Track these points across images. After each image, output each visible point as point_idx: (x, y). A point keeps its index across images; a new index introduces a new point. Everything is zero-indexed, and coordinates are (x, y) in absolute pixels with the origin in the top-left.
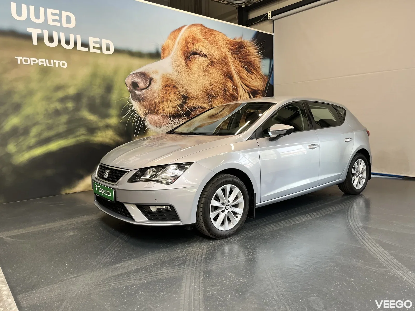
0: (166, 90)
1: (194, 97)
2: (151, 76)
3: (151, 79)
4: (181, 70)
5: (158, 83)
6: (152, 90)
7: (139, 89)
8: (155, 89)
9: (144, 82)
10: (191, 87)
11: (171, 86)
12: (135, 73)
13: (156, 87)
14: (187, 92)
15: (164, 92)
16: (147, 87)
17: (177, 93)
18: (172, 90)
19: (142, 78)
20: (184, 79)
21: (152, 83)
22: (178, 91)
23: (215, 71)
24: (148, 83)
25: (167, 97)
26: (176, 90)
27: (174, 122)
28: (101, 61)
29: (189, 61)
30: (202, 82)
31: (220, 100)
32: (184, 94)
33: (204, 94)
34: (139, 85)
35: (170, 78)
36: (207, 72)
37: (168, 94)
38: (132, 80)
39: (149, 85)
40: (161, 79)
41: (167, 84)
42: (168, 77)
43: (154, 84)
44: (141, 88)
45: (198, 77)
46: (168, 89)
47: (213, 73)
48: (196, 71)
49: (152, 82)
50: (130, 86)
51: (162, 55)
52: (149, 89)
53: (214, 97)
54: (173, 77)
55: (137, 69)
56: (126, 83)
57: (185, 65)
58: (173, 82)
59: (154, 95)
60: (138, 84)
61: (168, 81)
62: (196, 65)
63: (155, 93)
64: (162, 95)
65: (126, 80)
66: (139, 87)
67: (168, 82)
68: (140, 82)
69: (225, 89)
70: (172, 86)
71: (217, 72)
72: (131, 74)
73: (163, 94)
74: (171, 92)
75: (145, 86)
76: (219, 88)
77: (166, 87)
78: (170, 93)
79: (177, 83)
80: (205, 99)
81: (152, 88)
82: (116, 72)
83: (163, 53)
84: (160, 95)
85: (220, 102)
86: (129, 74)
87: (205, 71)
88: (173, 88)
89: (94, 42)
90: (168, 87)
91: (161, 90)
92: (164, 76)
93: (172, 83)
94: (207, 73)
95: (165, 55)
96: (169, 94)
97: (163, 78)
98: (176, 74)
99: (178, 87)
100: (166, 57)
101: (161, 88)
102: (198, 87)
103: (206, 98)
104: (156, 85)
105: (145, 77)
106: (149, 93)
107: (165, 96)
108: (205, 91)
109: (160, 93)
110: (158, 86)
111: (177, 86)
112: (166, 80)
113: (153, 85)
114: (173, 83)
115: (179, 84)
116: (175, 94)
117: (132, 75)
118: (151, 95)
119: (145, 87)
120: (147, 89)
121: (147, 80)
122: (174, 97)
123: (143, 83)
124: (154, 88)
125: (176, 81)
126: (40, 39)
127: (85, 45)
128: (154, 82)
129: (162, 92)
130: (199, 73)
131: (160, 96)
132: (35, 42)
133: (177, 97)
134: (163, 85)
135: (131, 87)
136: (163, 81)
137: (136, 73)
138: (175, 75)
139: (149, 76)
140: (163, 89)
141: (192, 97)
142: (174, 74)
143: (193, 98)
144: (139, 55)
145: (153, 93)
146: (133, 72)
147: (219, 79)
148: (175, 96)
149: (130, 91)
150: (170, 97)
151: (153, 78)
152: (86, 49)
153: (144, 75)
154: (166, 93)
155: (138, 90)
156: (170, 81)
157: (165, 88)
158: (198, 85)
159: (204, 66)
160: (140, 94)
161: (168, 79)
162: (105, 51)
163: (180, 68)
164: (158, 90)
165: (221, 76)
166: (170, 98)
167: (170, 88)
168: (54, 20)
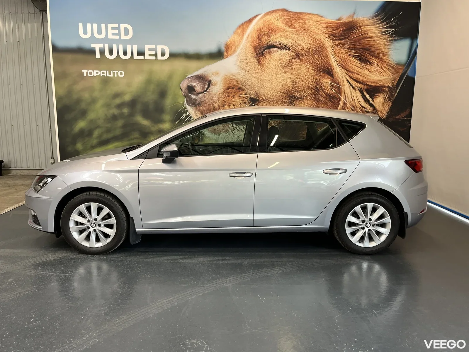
0: (229, 93)
1: (268, 100)
2: (210, 79)
3: (210, 82)
4: (249, 69)
5: (218, 86)
6: (210, 93)
7: (195, 93)
8: (215, 92)
9: (201, 86)
10: (263, 88)
11: (235, 88)
12: (191, 77)
13: (216, 90)
14: (256, 94)
15: (225, 95)
16: (205, 91)
17: (243, 96)
18: (236, 93)
19: (199, 81)
20: (253, 79)
21: (211, 86)
22: (244, 93)
23: (303, 66)
24: (206, 86)
25: (229, 100)
26: (241, 93)
27: (238, 129)
28: (156, 68)
29: (262, 58)
30: (280, 81)
31: (308, 102)
32: (252, 97)
33: (282, 96)
34: (195, 89)
35: (234, 80)
36: (289, 68)
37: (231, 97)
38: (188, 84)
39: (207, 89)
40: (223, 81)
41: (231, 86)
42: (232, 78)
43: (213, 86)
44: (197, 92)
45: (274, 75)
46: (231, 91)
47: (298, 69)
48: (272, 68)
49: (211, 85)
50: (185, 91)
51: (225, 54)
52: (208, 93)
53: (298, 98)
54: (239, 78)
56: (181, 88)
57: (255, 62)
58: (238, 83)
59: (213, 99)
60: (194, 87)
61: (232, 83)
62: (272, 60)
63: (215, 97)
64: (223, 99)
65: (181, 85)
66: (195, 91)
67: (232, 84)
68: (197, 85)
69: (317, 88)
70: (237, 88)
71: (306, 66)
72: (187, 77)
73: (224, 98)
74: (235, 94)
75: (202, 89)
76: (308, 87)
77: (228, 90)
78: (234, 96)
79: (243, 85)
80: (284, 102)
81: (211, 91)
82: (170, 77)
83: (227, 52)
84: (221, 98)
85: (308, 105)
86: (184, 77)
87: (286, 67)
88: (238, 90)
89: (150, 50)
90: (232, 89)
91: (222, 93)
92: (226, 77)
93: (236, 85)
94: (288, 69)
95: (230, 53)
96: (232, 98)
97: (225, 79)
98: (243, 74)
99: (245, 89)
100: (230, 55)
101: (222, 90)
102: (273, 87)
103: (285, 100)
104: (215, 88)
105: (203, 80)
106: (207, 97)
107: (227, 100)
108: (284, 91)
109: (221, 96)
110: (218, 89)
111: (243, 87)
112: (229, 81)
113: (212, 88)
114: (238, 85)
115: (246, 86)
116: (240, 97)
117: (188, 79)
118: (209, 99)
119: (202, 91)
120: (205, 93)
121: (205, 83)
122: (238, 100)
123: (200, 87)
124: (213, 91)
125: (242, 82)
126: (102, 52)
127: (141, 53)
128: (213, 85)
129: (223, 95)
130: (277, 70)
131: (220, 100)
132: (98, 56)
133: (243, 101)
134: (225, 87)
135: (187, 92)
136: (225, 83)
137: (193, 76)
138: (241, 75)
139: (208, 79)
140: (225, 91)
141: (263, 100)
142: (240, 74)
143: (265, 100)
144: (197, 57)
145: (212, 97)
146: (190, 76)
147: (307, 75)
148: (241, 99)
149: (185, 96)
150: (234, 101)
151: (213, 80)
152: (141, 58)
153: (202, 78)
154: (228, 96)
155: (194, 94)
156: (234, 83)
157: (227, 91)
158: (274, 85)
159: (285, 60)
160: (197, 98)
161: (231, 80)
162: (160, 57)
163: (248, 66)
164: (218, 93)
165: (312, 71)
166: (233, 102)
167: (233, 91)
168: (113, 34)
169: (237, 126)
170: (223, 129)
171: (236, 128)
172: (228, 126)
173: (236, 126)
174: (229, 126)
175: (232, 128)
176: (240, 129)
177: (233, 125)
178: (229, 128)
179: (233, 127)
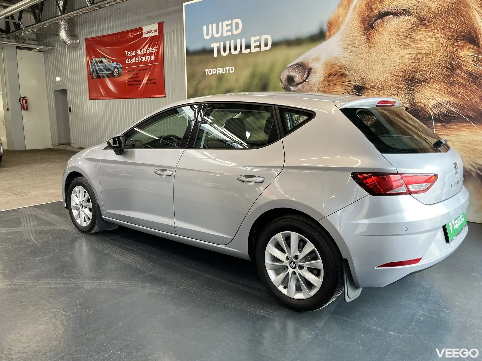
0: (330, 81)
1: (377, 87)
2: (310, 66)
3: (310, 70)
4: (355, 48)
5: (318, 74)
6: (310, 83)
7: (294, 84)
8: (315, 81)
9: (301, 75)
10: (372, 71)
11: (337, 75)
12: (291, 66)
13: (316, 78)
14: (363, 79)
15: (326, 84)
16: (305, 81)
17: (346, 83)
18: (338, 80)
19: (299, 70)
20: (359, 61)
21: (311, 75)
22: (347, 80)
23: (429, 34)
24: (306, 75)
25: (329, 90)
26: (344, 80)
28: (260, 59)
29: (372, 31)
30: (395, 60)
31: (436, 86)
32: (357, 84)
33: (397, 80)
34: (295, 79)
35: (336, 64)
36: (409, 40)
37: (331, 86)
38: (288, 75)
39: (307, 78)
40: (324, 67)
41: (332, 72)
42: (333, 63)
43: (313, 75)
44: (297, 83)
45: (387, 52)
46: (333, 79)
47: (422, 39)
48: (384, 43)
49: (310, 73)
50: (285, 82)
51: (328, 34)
52: (307, 83)
53: (420, 82)
54: (342, 61)
55: (294, 60)
56: (281, 79)
57: (362, 38)
58: (341, 68)
59: (312, 90)
60: (293, 78)
61: (334, 68)
62: (385, 33)
63: (314, 87)
64: (323, 89)
65: (281, 76)
66: (294, 82)
67: (333, 70)
68: (296, 75)
69: (451, 64)
70: (339, 74)
71: (434, 35)
72: (287, 67)
73: (325, 87)
74: (337, 83)
75: (302, 79)
76: (438, 65)
77: (329, 77)
78: (336, 84)
79: (347, 69)
80: (399, 88)
81: (310, 81)
82: (272, 69)
83: (329, 31)
84: (321, 88)
85: (435, 91)
86: (284, 68)
87: (404, 39)
88: (341, 77)
89: (255, 41)
90: (333, 77)
91: (322, 82)
92: (327, 62)
93: (339, 70)
94: (407, 42)
95: (332, 32)
96: (334, 87)
97: (326, 65)
98: (347, 56)
99: (349, 74)
100: (333, 34)
101: (322, 79)
102: (385, 69)
103: (400, 86)
104: (316, 76)
105: (303, 68)
106: (306, 88)
107: (327, 89)
108: (400, 73)
109: (321, 86)
110: (318, 78)
111: (347, 73)
112: (331, 67)
113: (312, 77)
114: (340, 70)
115: (350, 70)
116: (342, 86)
117: (288, 68)
118: (308, 90)
119: (302, 81)
120: (304, 83)
121: (305, 72)
122: (340, 90)
123: (299, 77)
124: (313, 80)
125: (346, 67)
127: (248, 47)
128: (313, 73)
129: (323, 84)
130: (391, 45)
131: (320, 90)
132: (215, 55)
133: (346, 89)
134: (326, 74)
135: (286, 83)
136: (326, 70)
137: (293, 65)
138: (345, 58)
139: (307, 66)
140: (326, 80)
141: (371, 87)
142: (343, 57)
143: (374, 87)
144: (297, 42)
145: (311, 87)
146: (290, 65)
147: (436, 48)
148: (343, 88)
149: (284, 88)
150: (335, 90)
151: (313, 68)
152: (248, 51)
153: (302, 66)
154: (329, 85)
155: (293, 86)
156: (336, 68)
157: (328, 79)
158: (387, 66)
159: (403, 30)
160: (296, 90)
161: (333, 66)
162: (263, 48)
163: (354, 45)
164: (318, 83)
165: (444, 41)
166: (334, 92)
167: (335, 78)
168: (227, 31)
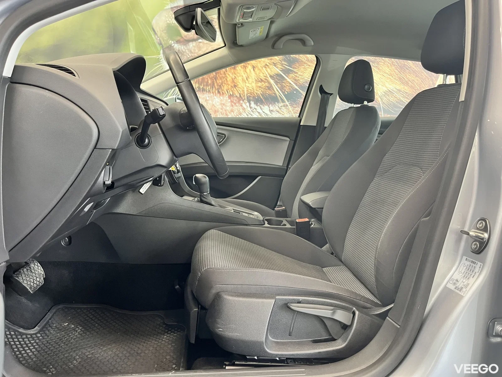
169: (257, 105)
170: (232, 111)
171: (256, 109)
172: (242, 106)
173: (256, 107)
174: (244, 105)
175: (249, 109)
176: (264, 112)
177: (250, 104)
178: (244, 109)
179: (251, 108)
